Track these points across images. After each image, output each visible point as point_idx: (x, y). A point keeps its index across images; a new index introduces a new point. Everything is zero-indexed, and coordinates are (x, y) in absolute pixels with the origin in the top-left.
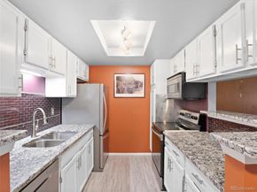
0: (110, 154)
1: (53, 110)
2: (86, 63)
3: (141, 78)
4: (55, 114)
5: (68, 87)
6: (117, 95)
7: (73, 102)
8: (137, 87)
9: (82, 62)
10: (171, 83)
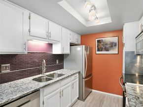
0: (93, 90)
1: (57, 61)
2: (78, 34)
3: (115, 40)
4: (59, 63)
5: (63, 49)
6: (97, 52)
7: (69, 57)
8: (112, 46)
9: (74, 33)
10: (138, 41)
